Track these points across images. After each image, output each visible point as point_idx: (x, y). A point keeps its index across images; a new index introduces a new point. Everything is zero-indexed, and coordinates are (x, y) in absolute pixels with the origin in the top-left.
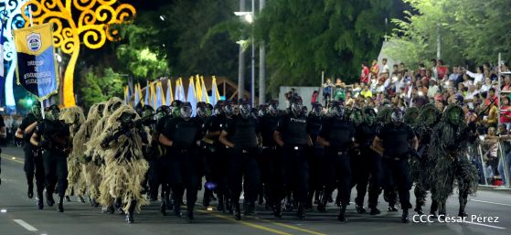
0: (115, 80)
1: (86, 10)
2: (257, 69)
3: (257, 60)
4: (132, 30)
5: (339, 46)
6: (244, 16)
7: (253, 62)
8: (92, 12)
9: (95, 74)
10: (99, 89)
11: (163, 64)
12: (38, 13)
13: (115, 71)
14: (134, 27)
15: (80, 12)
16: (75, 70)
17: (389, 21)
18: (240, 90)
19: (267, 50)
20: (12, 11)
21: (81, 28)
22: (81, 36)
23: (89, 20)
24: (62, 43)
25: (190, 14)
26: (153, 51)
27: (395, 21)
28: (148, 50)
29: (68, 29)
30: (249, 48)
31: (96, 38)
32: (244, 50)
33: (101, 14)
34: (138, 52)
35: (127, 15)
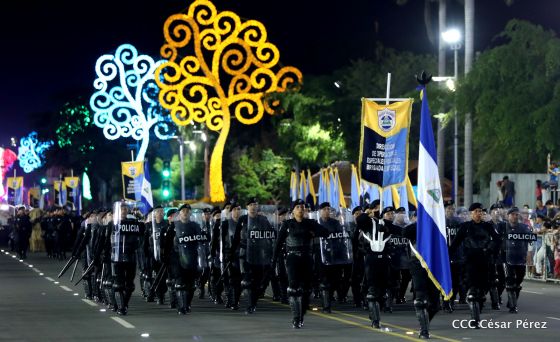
0: (276, 166)
1: (239, 74)
2: (461, 151)
3: (461, 139)
4: (297, 101)
6: (444, 82)
7: (456, 141)
8: (245, 77)
9: (250, 157)
10: (256, 177)
11: (339, 145)
12: (176, 78)
13: (276, 153)
14: (300, 96)
15: (231, 77)
16: (224, 153)
19: (474, 125)
20: (142, 75)
21: (232, 98)
22: (232, 108)
23: (243, 88)
24: (208, 118)
25: (373, 80)
26: (325, 127)
28: (318, 126)
29: (215, 99)
30: (451, 124)
31: (251, 111)
32: (443, 126)
33: (258, 80)
34: (304, 128)
35: (291, 80)
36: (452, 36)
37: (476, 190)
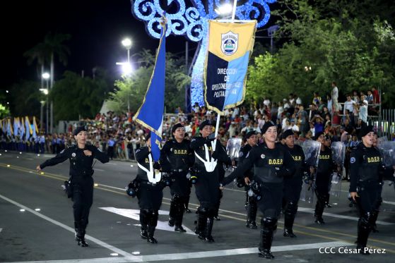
2: (49, 114)
3: (49, 109)
5: (84, 103)
6: (43, 91)
7: (47, 110)
11: (8, 112)
17: (107, 93)
18: (41, 122)
19: (54, 105)
25: (19, 90)
26: (3, 105)
27: (110, 93)
28: (1, 105)
30: (46, 105)
32: (43, 105)
36: (46, 76)
37: (54, 126)
